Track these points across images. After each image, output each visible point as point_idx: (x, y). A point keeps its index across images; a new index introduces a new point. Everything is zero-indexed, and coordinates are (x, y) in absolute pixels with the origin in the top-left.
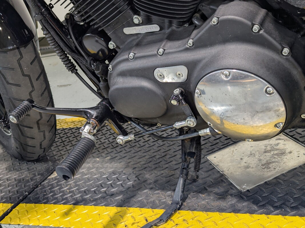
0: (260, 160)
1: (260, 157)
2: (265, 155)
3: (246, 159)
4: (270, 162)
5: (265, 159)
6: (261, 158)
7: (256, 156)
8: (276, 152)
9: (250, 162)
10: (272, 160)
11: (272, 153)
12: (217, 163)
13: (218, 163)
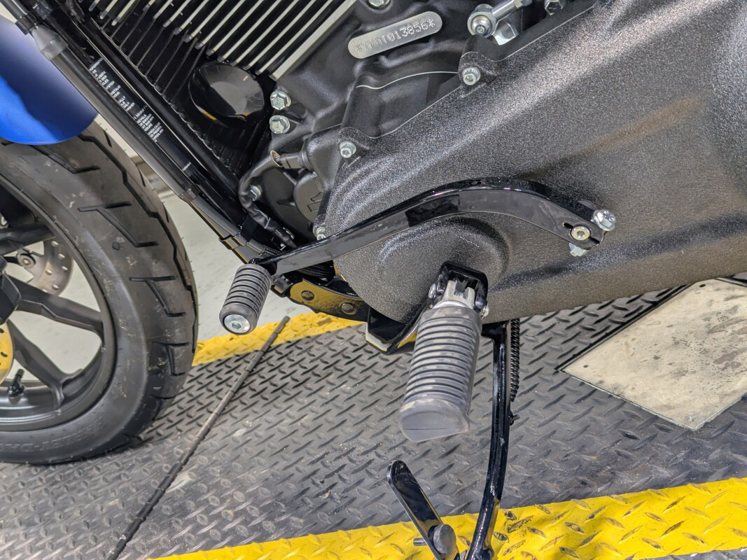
0: (705, 352)
1: (701, 344)
2: (714, 339)
3: (667, 357)
4: (734, 352)
5: (716, 347)
6: (706, 346)
7: (692, 345)
8: (738, 327)
9: (683, 361)
10: (736, 345)
11: (730, 331)
12: (599, 379)
13: (600, 376)
